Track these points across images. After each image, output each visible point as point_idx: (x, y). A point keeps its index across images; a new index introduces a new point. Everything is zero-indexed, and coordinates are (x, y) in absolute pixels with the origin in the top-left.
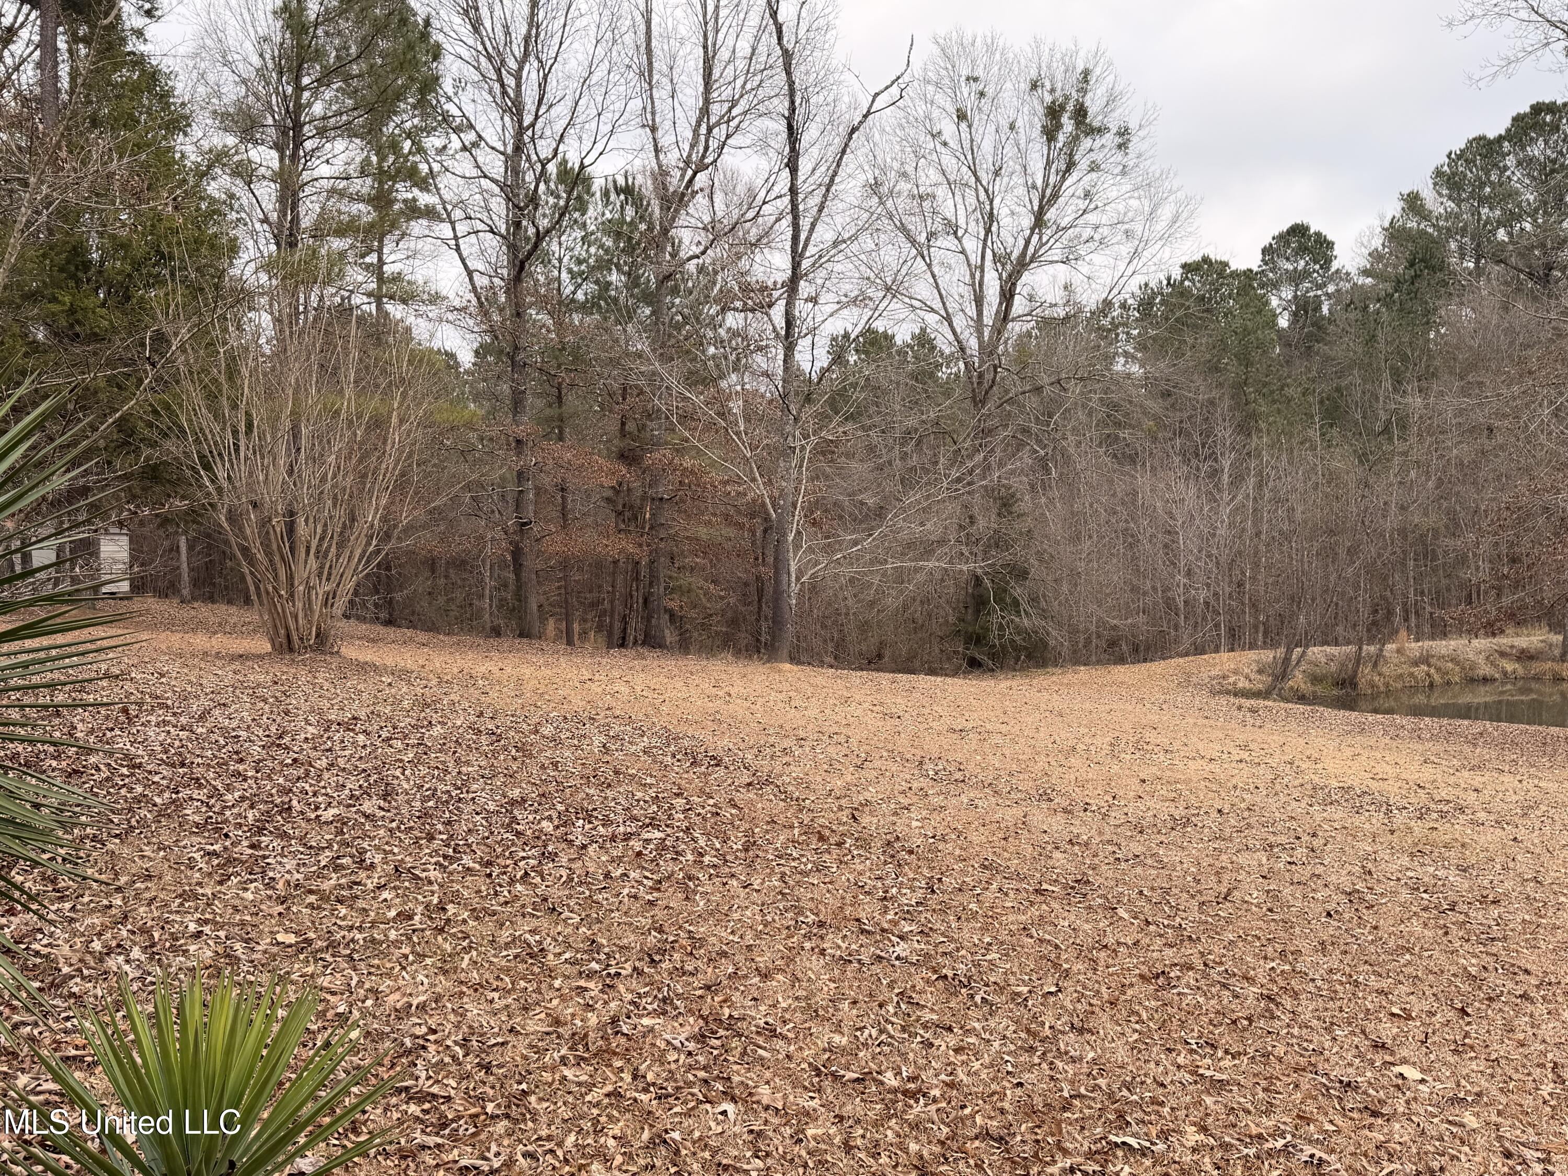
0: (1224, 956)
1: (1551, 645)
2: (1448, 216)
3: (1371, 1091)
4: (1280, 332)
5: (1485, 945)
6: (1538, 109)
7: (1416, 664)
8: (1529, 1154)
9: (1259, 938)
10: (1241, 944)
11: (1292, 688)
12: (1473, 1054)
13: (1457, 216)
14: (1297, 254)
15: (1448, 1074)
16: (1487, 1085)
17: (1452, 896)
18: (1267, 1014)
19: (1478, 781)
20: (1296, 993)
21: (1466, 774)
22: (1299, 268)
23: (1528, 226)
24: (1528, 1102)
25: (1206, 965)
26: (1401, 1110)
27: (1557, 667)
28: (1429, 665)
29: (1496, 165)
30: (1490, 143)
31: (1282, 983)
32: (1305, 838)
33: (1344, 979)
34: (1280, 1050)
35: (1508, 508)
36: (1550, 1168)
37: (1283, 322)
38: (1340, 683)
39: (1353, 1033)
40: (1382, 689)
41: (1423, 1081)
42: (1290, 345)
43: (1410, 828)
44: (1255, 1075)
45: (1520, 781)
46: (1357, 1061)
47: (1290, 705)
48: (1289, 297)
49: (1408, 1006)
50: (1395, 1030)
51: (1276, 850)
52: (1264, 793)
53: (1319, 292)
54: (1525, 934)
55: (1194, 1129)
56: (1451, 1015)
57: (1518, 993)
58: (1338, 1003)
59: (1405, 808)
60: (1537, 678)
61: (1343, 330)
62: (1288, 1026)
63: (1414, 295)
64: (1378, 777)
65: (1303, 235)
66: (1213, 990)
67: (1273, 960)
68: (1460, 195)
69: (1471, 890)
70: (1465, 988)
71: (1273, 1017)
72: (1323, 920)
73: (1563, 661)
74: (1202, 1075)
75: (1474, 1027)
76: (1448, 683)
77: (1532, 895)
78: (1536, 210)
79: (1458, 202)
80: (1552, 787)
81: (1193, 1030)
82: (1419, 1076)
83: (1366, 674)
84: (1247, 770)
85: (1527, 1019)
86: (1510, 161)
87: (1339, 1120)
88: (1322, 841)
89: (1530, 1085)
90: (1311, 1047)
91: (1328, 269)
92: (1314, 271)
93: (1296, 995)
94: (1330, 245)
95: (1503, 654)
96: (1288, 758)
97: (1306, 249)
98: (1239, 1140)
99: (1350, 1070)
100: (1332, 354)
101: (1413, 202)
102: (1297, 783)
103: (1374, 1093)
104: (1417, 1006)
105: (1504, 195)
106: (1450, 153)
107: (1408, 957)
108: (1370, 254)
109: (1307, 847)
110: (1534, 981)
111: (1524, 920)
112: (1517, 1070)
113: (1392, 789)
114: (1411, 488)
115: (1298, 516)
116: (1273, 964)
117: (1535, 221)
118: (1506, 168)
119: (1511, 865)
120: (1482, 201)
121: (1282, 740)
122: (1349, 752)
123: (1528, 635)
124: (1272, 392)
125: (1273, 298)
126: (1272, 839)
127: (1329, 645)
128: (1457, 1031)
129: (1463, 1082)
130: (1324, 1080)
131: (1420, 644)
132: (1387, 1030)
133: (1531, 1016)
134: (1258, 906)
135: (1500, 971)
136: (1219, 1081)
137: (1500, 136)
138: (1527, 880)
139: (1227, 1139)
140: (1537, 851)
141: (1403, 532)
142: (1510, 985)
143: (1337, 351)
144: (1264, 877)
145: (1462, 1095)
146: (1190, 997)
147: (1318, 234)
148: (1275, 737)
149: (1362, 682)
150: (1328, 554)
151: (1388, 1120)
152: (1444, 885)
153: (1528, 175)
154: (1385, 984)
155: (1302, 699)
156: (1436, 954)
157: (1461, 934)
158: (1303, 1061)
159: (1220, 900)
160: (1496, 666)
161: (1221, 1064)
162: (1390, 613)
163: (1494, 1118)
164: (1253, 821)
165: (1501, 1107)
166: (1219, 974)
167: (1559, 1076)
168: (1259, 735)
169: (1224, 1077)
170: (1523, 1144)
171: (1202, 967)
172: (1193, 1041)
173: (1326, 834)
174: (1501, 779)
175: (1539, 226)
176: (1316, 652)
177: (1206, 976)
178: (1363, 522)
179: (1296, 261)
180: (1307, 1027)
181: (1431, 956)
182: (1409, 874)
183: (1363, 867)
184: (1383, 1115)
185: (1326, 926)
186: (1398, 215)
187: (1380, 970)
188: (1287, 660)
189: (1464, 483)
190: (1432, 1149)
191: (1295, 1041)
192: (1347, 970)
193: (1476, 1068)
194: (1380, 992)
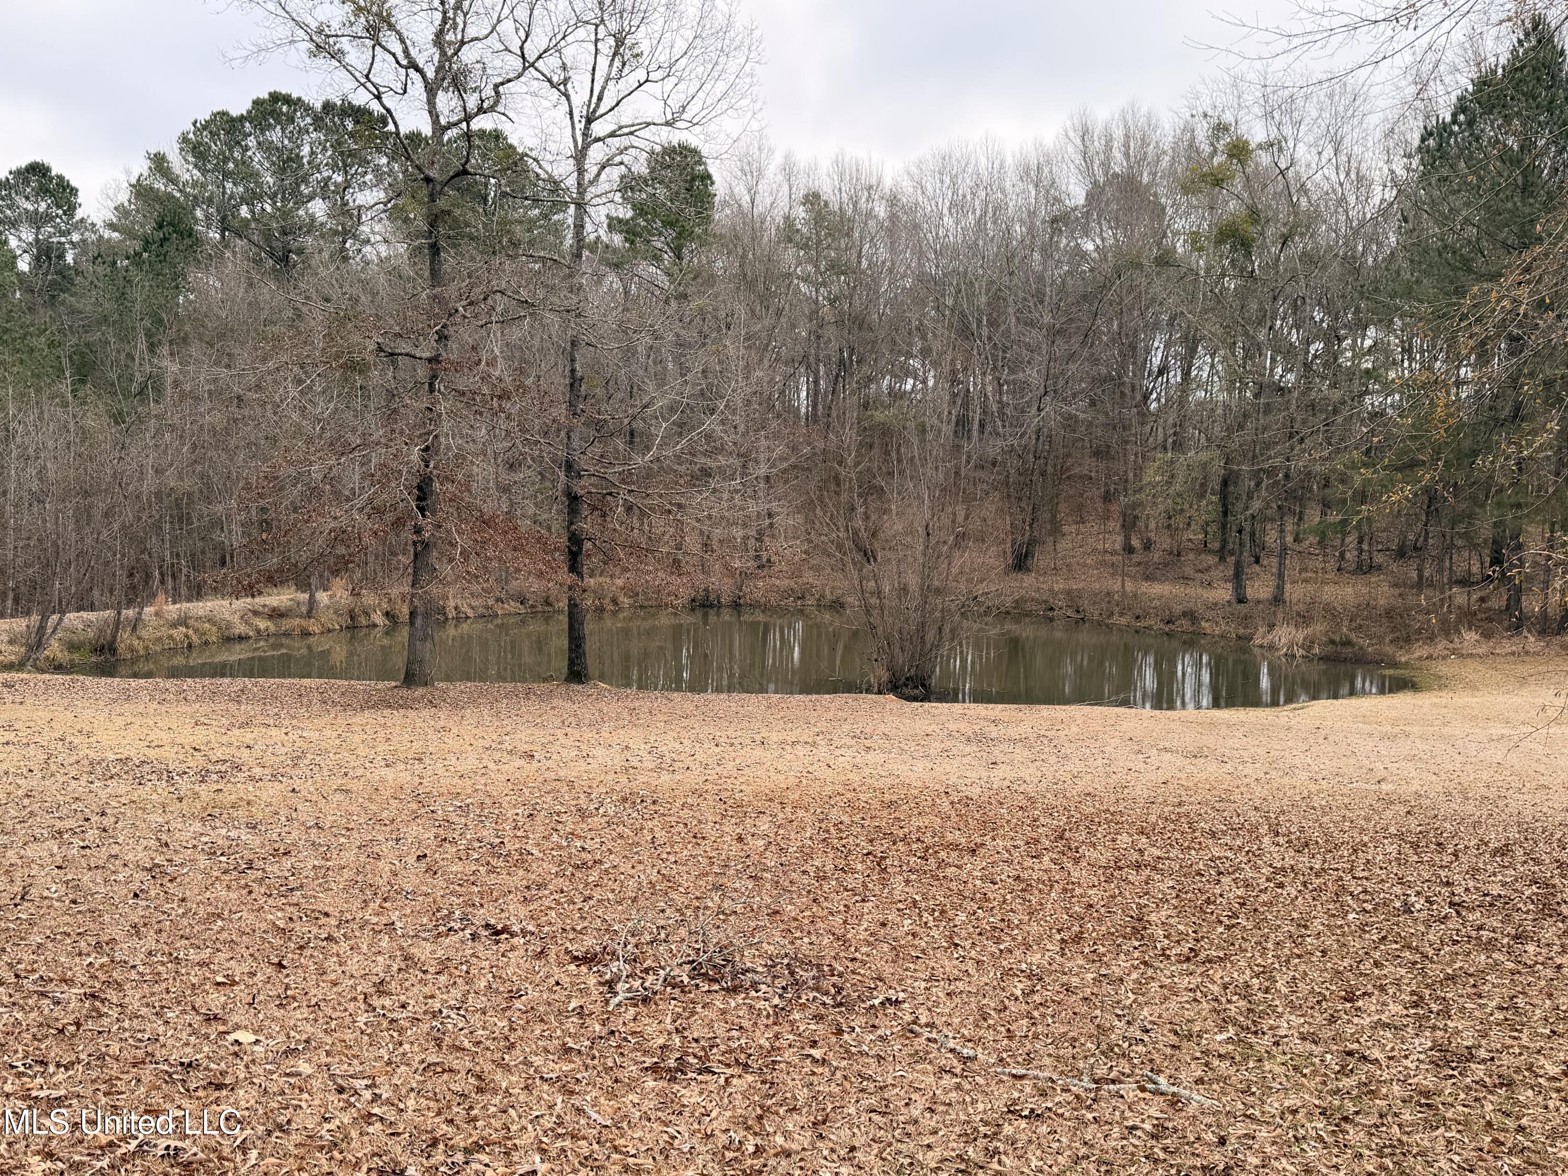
0: (35, 962)
1: (298, 604)
2: (195, 184)
3: (212, 1066)
4: (20, 275)
5: (285, 897)
6: (275, 97)
7: (174, 625)
8: (359, 1084)
9: (69, 935)
10: (50, 945)
11: (48, 657)
12: (296, 1004)
13: (204, 186)
14: (38, 194)
15: (278, 1029)
16: (313, 1030)
17: (248, 855)
18: (94, 1014)
19: (248, 738)
20: (119, 985)
21: (236, 732)
22: (41, 210)
23: (269, 209)
24: (349, 1036)
25: (17, 976)
26: (242, 1076)
27: (304, 623)
28: (187, 627)
29: (238, 143)
30: (233, 120)
31: (103, 977)
32: (95, 819)
33: (165, 959)
34: (115, 1048)
35: (266, 477)
36: (377, 1091)
37: (23, 265)
38: (99, 650)
39: (184, 1012)
40: (142, 653)
41: (257, 1042)
42: (33, 292)
43: (197, 794)
44: (93, 1081)
45: (286, 734)
46: (192, 1038)
47: (47, 676)
48: (30, 239)
49: (230, 972)
50: (223, 999)
51: (66, 836)
52: (39, 775)
53: (63, 239)
54: (317, 878)
55: (38, 1158)
56: (270, 971)
57: (323, 936)
58: (164, 985)
59: (185, 773)
60: (287, 634)
61: (92, 283)
62: (118, 1020)
63: (162, 258)
64: (153, 744)
65: (44, 175)
66: (30, 1002)
67: (88, 955)
68: (204, 165)
69: (263, 846)
70: (277, 942)
71: (101, 1016)
72: (131, 902)
73: (310, 617)
74: (36, 1097)
75: (293, 977)
76: (206, 643)
77: (318, 841)
78: (275, 195)
79: (204, 172)
80: (314, 735)
81: (16, 1052)
82: (253, 1038)
83: (125, 638)
84: (16, 753)
85: (335, 959)
86: (251, 142)
87: (185, 1103)
88: (113, 820)
89: (348, 1020)
90: (147, 1036)
91: (72, 216)
92: (57, 216)
93: (119, 986)
94: (74, 191)
95: (256, 613)
96: (57, 735)
97: (47, 191)
98: (89, 1155)
99: (188, 1050)
100: (80, 306)
101: (159, 162)
102: (73, 759)
103: (216, 1067)
104: (238, 970)
105: (246, 173)
106: (196, 122)
107: (220, 923)
108: (116, 208)
109: (98, 828)
110: (334, 922)
111: (314, 866)
112: (334, 1009)
113: (170, 755)
114: (165, 452)
115: (51, 475)
116: (91, 959)
117: (275, 203)
118: (247, 148)
119: (294, 815)
120: (227, 175)
121: (50, 716)
122: (120, 721)
123: (279, 595)
124: (14, 340)
125: (11, 237)
126: (59, 825)
127: (84, 610)
128: (278, 985)
129: (292, 1033)
130: (166, 1068)
131: (178, 606)
132: (215, 1000)
133: (338, 955)
134: (59, 900)
135: (304, 919)
136: (56, 1099)
137: (242, 115)
138: (310, 828)
139: (77, 1158)
140: (314, 798)
141: (158, 495)
142: (315, 930)
143: (86, 305)
144: (59, 867)
145: (292, 1047)
146: (6, 1016)
147: (60, 178)
148: (40, 713)
149: (121, 648)
150: (84, 516)
151: (232, 1089)
152: (237, 845)
153: (268, 158)
154: (205, 954)
155: (59, 668)
156: (245, 914)
157: (262, 891)
158: (140, 1053)
159: (18, 901)
160: (250, 625)
161: (54, 1079)
162: (148, 576)
163: (324, 1060)
164: (35, 807)
165: (327, 1048)
166: (35, 982)
167: (370, 1005)
168: (22, 712)
169: (62, 1092)
170: (351, 1077)
171: (14, 980)
172: (19, 1064)
173: (115, 811)
174: (269, 733)
175: (278, 209)
176: (72, 618)
177: (19, 988)
178: (120, 484)
179: (37, 202)
180: (137, 1017)
181: (240, 918)
182: (204, 839)
183: (159, 840)
184: (226, 1086)
185: (134, 908)
186: (146, 174)
187: (196, 942)
188: (42, 628)
189: (217, 448)
190: (276, 1105)
191: (127, 1034)
192: (166, 949)
193: (300, 1017)
194: (202, 964)
